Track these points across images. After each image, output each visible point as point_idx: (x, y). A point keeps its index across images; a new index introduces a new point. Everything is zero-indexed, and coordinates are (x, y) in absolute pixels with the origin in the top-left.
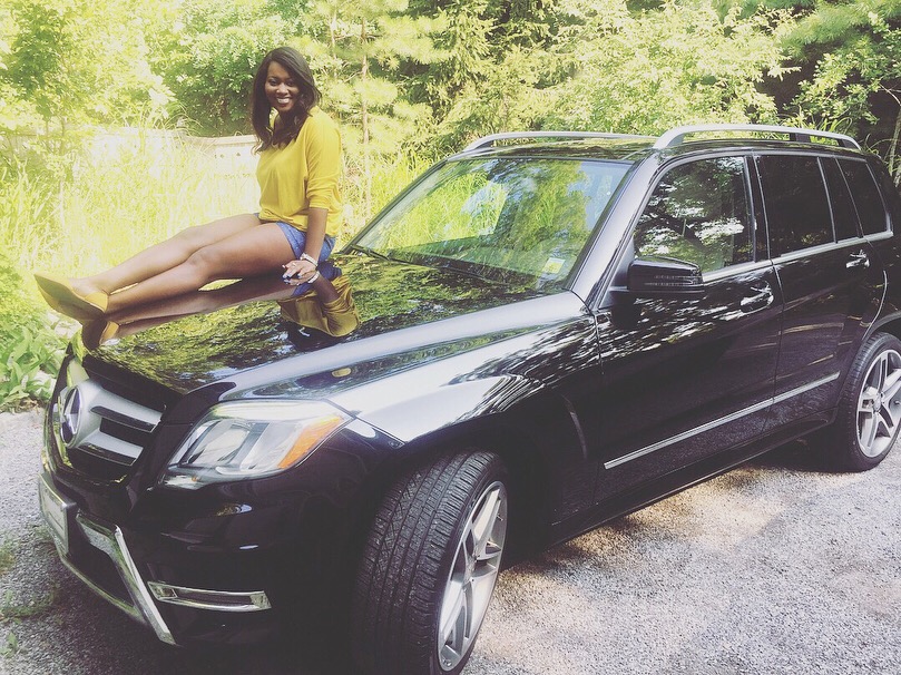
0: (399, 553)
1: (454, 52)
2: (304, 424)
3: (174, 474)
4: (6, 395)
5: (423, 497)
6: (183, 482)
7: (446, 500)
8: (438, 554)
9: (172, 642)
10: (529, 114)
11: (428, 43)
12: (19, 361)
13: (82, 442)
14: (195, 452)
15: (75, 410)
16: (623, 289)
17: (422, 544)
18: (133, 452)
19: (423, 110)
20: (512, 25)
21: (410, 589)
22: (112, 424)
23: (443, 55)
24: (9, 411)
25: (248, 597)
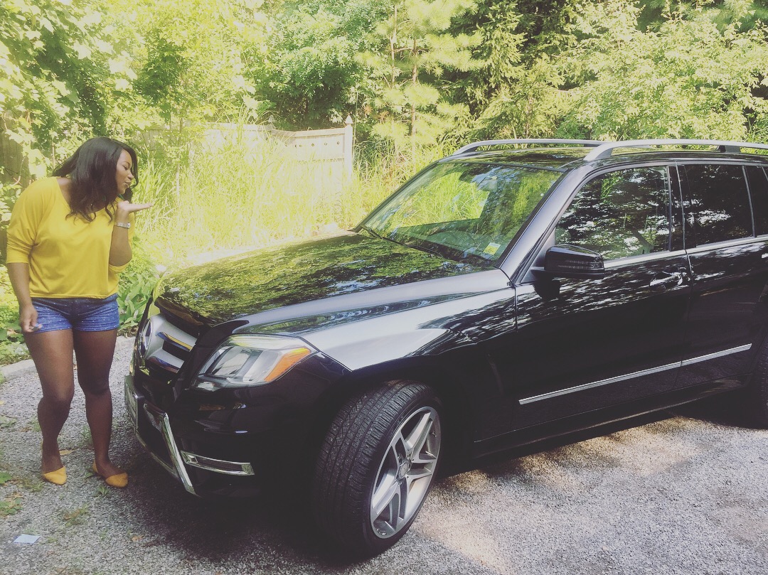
0: (345, 448)
1: (490, 61)
2: (284, 352)
3: (202, 381)
4: (122, 324)
5: (365, 411)
6: (208, 386)
7: (381, 415)
8: (369, 451)
9: (194, 493)
10: (554, 111)
11: (468, 54)
12: (134, 300)
13: (151, 355)
14: (216, 367)
15: (148, 334)
16: (542, 268)
17: (360, 444)
18: (178, 363)
19: (462, 109)
20: (543, 36)
21: (349, 474)
22: (169, 346)
23: (480, 64)
24: (123, 335)
25: (240, 466)
